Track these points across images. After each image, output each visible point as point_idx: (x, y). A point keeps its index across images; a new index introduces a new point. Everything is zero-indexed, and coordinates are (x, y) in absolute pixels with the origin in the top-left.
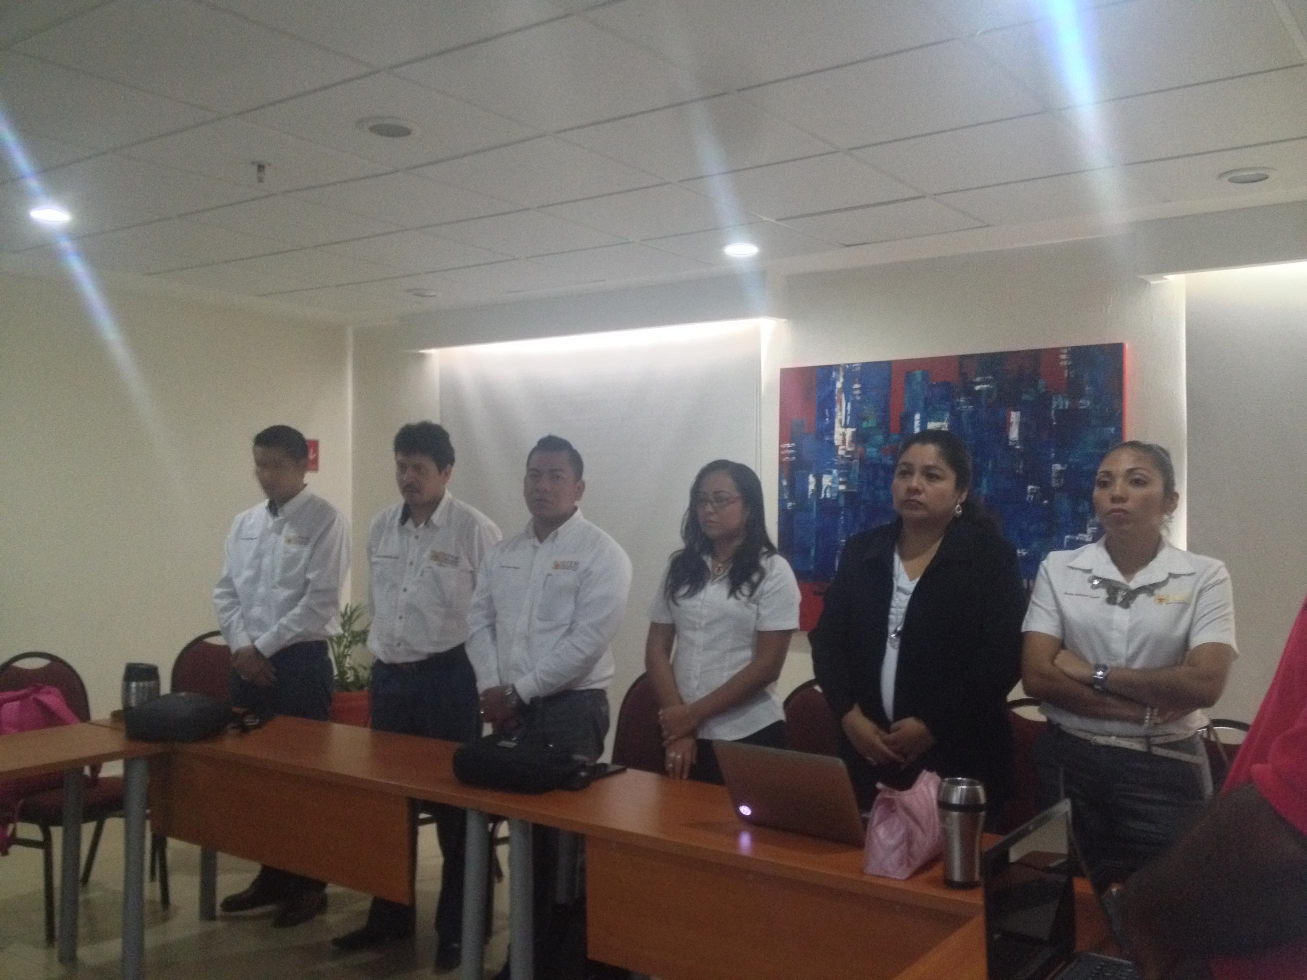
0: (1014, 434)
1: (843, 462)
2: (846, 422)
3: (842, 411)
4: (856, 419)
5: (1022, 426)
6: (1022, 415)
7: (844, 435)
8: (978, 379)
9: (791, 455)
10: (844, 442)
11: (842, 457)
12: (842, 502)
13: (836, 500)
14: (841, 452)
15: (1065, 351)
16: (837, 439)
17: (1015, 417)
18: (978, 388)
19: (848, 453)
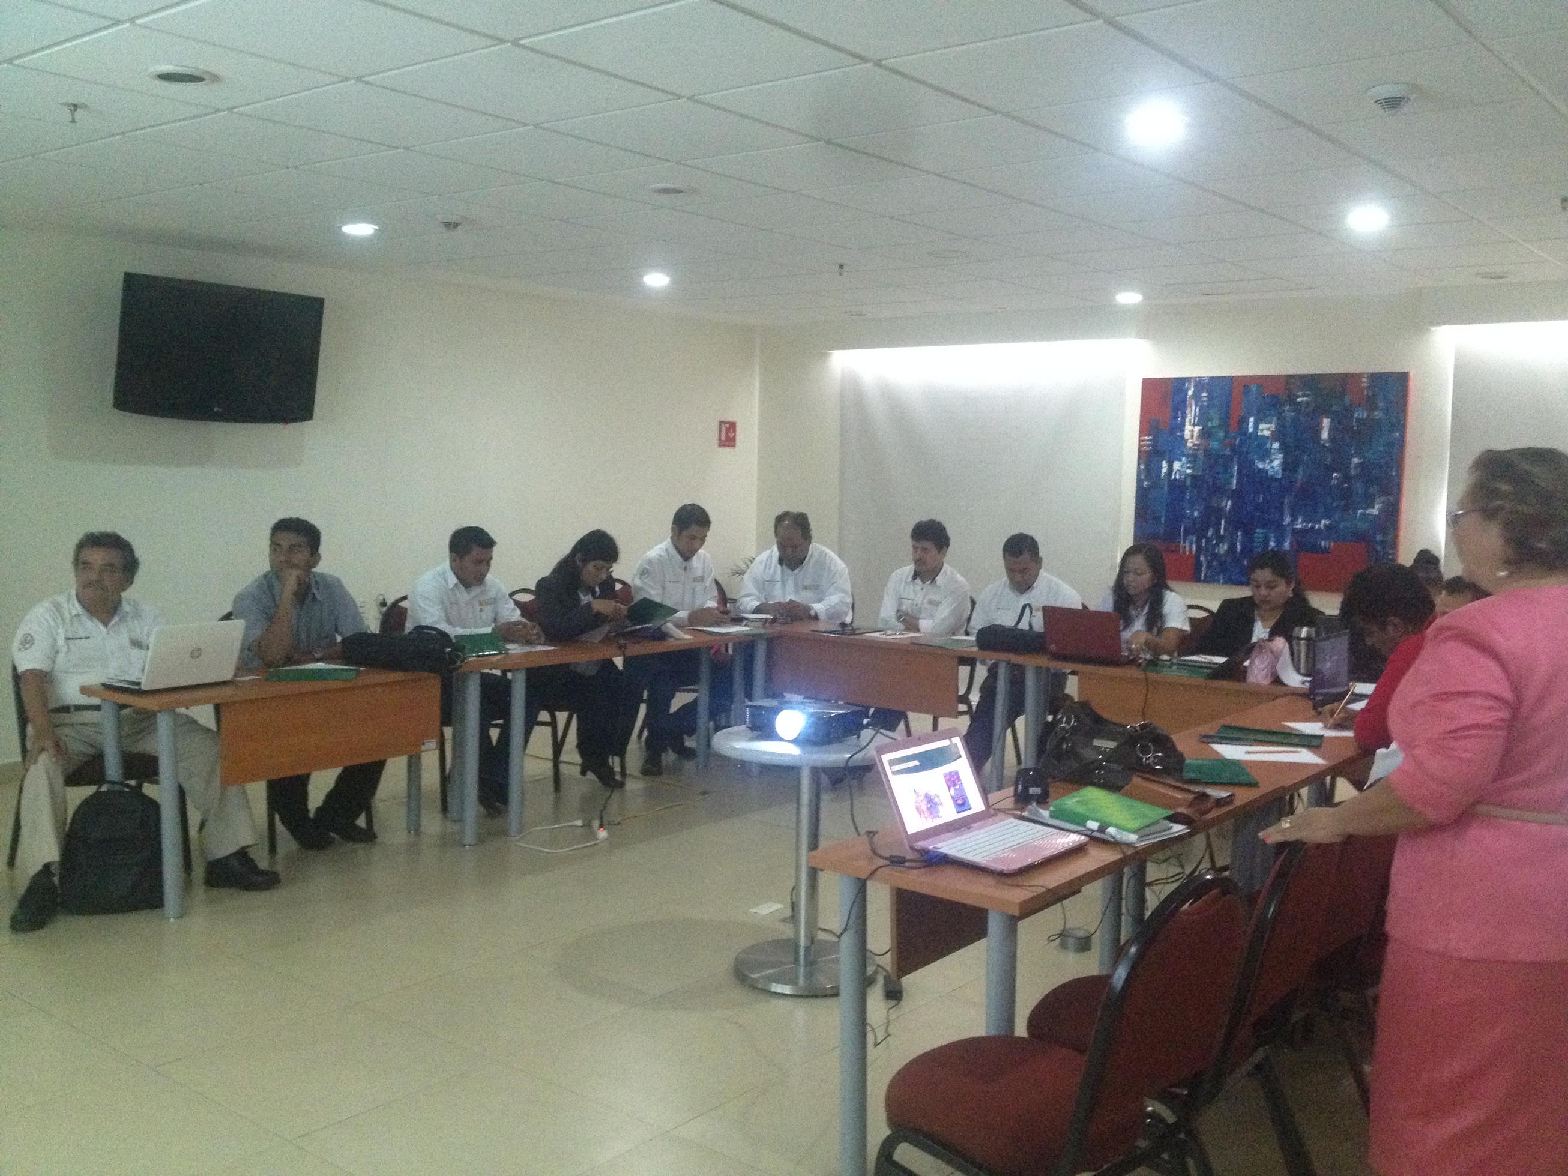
0: (1325, 435)
1: (1191, 452)
2: (1194, 421)
3: (1192, 413)
4: (1203, 419)
5: (1332, 429)
6: (1333, 420)
7: (1192, 431)
8: (1300, 393)
9: (1148, 446)
10: (1192, 437)
11: (1190, 448)
12: (1188, 482)
13: (1185, 482)
14: (1189, 444)
15: (1366, 376)
16: (1187, 434)
17: (1326, 422)
18: (1299, 400)
19: (1195, 445)
